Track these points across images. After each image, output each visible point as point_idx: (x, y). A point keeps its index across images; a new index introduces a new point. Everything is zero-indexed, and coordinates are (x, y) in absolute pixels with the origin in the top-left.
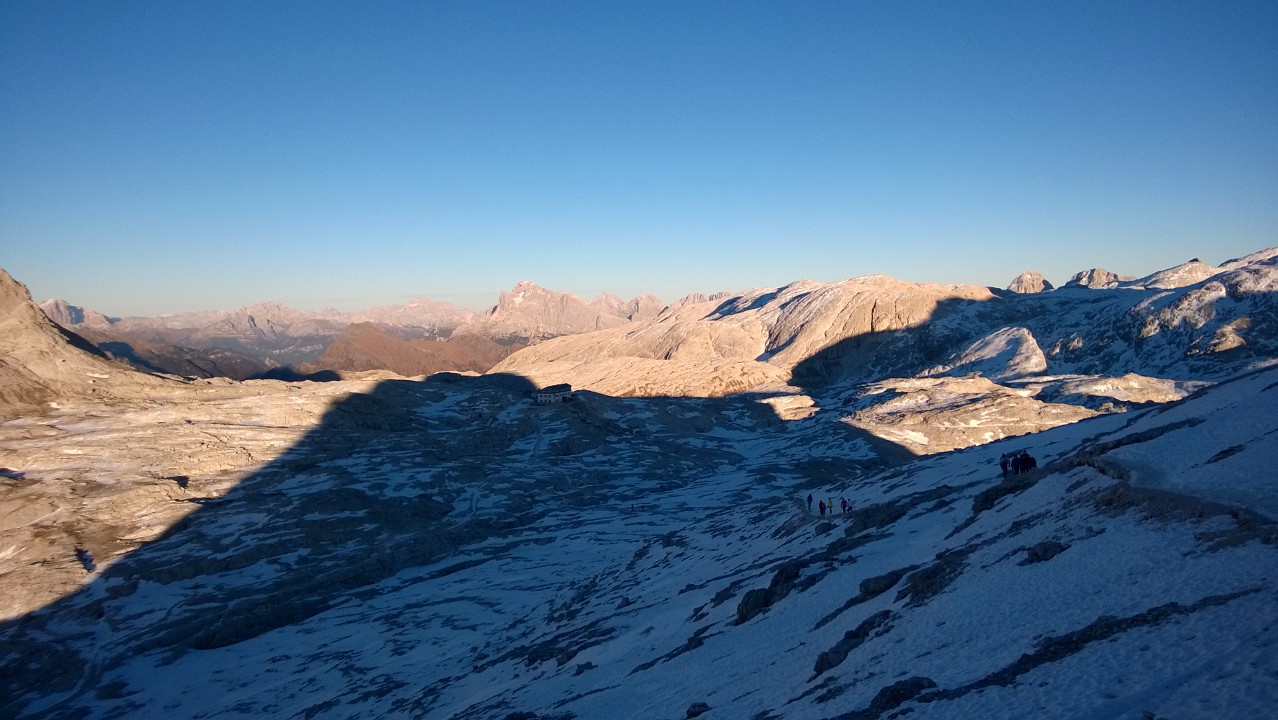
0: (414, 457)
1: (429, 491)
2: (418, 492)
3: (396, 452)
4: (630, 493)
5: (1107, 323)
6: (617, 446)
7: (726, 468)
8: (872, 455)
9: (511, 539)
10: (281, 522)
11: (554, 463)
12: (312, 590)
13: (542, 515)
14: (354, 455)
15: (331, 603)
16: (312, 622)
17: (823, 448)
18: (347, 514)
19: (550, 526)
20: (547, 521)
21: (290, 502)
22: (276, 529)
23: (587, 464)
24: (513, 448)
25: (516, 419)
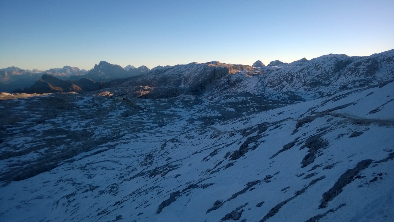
0: (78, 118)
1: (86, 128)
2: (82, 129)
3: (71, 116)
4: (150, 128)
5: (282, 76)
6: (143, 114)
7: (177, 120)
8: (220, 115)
9: (116, 142)
10: (37, 139)
11: (123, 119)
12: (52, 161)
13: (124, 135)
14: (57, 118)
15: (59, 164)
16: (54, 170)
17: (205, 113)
18: (60, 136)
19: (128, 138)
20: (126, 137)
21: (39, 133)
22: (36, 142)
23: (134, 119)
24: (109, 115)
25: (109, 105)
